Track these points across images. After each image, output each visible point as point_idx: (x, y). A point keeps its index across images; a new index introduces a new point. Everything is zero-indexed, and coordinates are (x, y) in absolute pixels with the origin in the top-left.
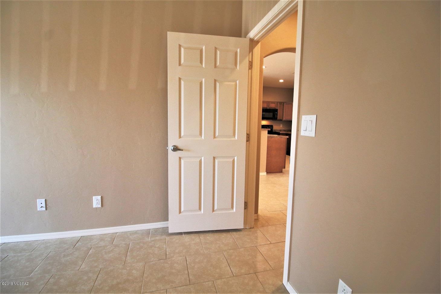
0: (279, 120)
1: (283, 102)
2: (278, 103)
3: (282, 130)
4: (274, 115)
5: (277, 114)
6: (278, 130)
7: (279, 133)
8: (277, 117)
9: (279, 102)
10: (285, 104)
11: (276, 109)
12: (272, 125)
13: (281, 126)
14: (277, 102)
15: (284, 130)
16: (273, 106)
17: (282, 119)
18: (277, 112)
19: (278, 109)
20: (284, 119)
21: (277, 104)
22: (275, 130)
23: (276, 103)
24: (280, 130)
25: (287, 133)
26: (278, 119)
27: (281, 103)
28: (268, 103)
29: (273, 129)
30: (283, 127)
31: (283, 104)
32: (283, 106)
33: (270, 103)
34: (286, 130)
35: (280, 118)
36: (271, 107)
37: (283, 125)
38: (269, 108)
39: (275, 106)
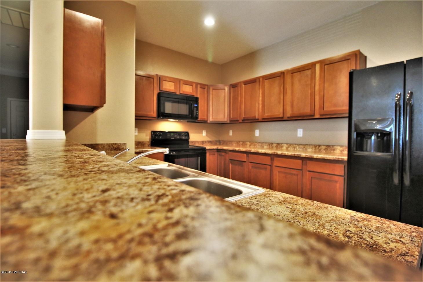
1: (207, 85)
2: (199, 86)
3: (205, 142)
4: (191, 111)
5: (197, 108)
6: (197, 142)
7: (205, 148)
8: (198, 115)
9: (201, 84)
10: (211, 89)
11: (195, 96)
12: (188, 133)
13: (204, 133)
14: (197, 84)
16: (187, 90)
18: (198, 104)
19: (198, 96)
20: (211, 119)
21: (196, 88)
22: (192, 142)
23: (194, 85)
24: (203, 142)
25: (220, 147)
26: (199, 120)
27: (203, 86)
28: (177, 82)
29: (190, 140)
30: (207, 135)
31: (208, 89)
32: (208, 92)
33: (182, 82)
34: (213, 141)
35: (203, 117)
36: (184, 91)
37: (207, 132)
38: (180, 93)
39: (191, 92)
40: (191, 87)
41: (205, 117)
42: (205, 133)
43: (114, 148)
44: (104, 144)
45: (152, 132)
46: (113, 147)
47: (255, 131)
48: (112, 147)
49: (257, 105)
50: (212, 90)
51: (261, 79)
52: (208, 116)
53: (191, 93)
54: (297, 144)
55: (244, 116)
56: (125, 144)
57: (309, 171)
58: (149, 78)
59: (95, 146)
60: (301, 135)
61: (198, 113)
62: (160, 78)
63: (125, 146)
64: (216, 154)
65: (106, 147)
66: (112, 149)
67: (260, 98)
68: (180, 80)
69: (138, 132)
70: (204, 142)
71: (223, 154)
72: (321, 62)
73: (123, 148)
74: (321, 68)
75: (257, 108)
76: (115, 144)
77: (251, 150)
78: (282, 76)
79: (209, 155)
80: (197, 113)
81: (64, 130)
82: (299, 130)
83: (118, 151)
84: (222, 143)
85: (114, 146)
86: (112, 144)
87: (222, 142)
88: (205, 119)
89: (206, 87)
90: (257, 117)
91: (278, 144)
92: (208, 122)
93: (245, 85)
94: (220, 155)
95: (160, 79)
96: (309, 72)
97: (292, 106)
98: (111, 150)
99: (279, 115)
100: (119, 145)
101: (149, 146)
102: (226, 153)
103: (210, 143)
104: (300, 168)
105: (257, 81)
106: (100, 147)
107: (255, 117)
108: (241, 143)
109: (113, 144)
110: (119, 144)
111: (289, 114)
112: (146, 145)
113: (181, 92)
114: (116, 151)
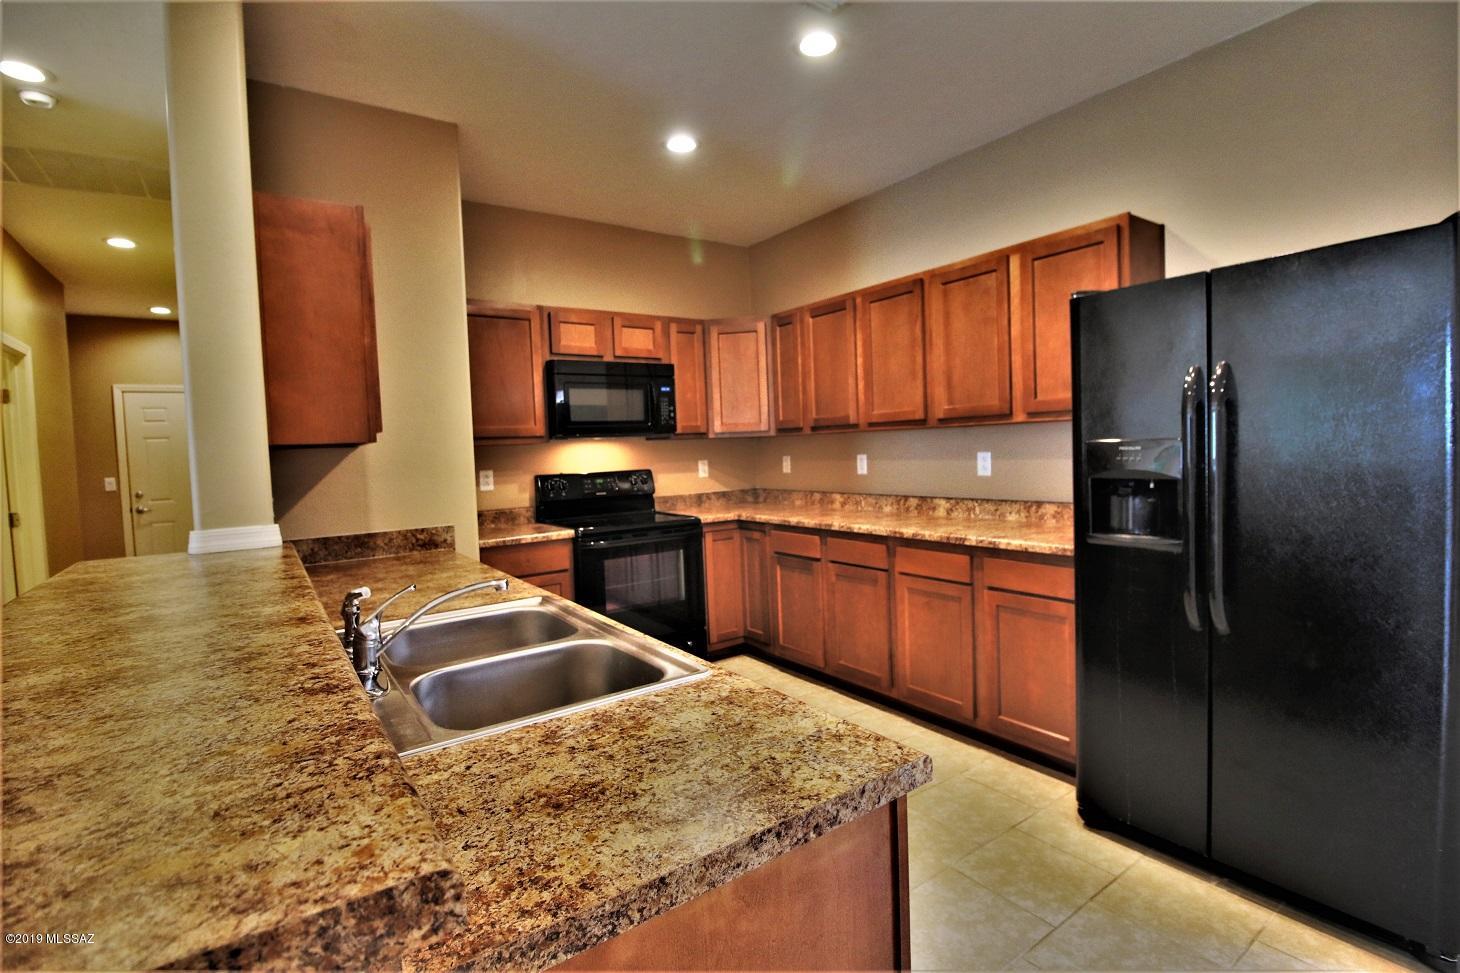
0: (685, 436)
1: (701, 322)
2: (674, 328)
3: (708, 496)
4: (652, 408)
5: (671, 396)
6: (682, 498)
7: (699, 520)
8: (674, 418)
9: (679, 321)
10: (714, 332)
11: (665, 361)
12: (649, 473)
13: (703, 470)
14: (668, 321)
15: (723, 495)
16: (637, 343)
17: (703, 430)
18: (671, 384)
19: (674, 361)
20: (717, 427)
21: (666, 334)
22: (666, 500)
23: (658, 326)
24: (700, 499)
25: (745, 514)
26: (679, 430)
27: (687, 327)
28: (604, 321)
29: (655, 495)
30: (711, 475)
31: (705, 334)
32: (705, 343)
33: (618, 322)
34: (732, 492)
35: (694, 424)
36: (625, 349)
37: (711, 465)
38: (615, 357)
39: (651, 347)
40: (651, 331)
41: (699, 423)
42: (706, 468)
43: (420, 542)
44: (391, 533)
45: (537, 478)
46: (417, 540)
47: (856, 459)
48: (414, 541)
49: (851, 381)
50: (716, 335)
51: (859, 300)
52: (708, 420)
53: (649, 351)
54: (976, 500)
55: (814, 415)
56: (449, 529)
57: (991, 588)
58: (516, 319)
59: (366, 540)
60: (988, 473)
61: (674, 411)
62: (549, 315)
63: (450, 535)
64: (737, 535)
65: (398, 541)
66: (413, 544)
67: (860, 361)
68: (612, 317)
69: (495, 483)
70: (704, 498)
71: (757, 535)
72: (1022, 249)
73: (445, 541)
74: (1023, 266)
75: (851, 389)
76: (423, 530)
77: (831, 525)
78: (917, 291)
79: (714, 541)
80: (670, 411)
81: (276, 520)
82: (981, 455)
83: (430, 549)
84: (761, 499)
85: (419, 536)
86: (414, 532)
87: (761, 492)
88: (697, 427)
89: (699, 328)
90: (853, 419)
91: (923, 498)
92: (711, 436)
93: (813, 317)
94: (749, 540)
95: (551, 318)
96: (991, 281)
97: (949, 386)
98: (411, 550)
99: (914, 412)
100: (434, 532)
101: (529, 522)
102: (764, 532)
103: (722, 501)
104: (968, 581)
105: (849, 305)
106: (380, 542)
107: (847, 417)
108: (817, 496)
109: (416, 530)
110: (433, 529)
111: (941, 408)
112: (522, 520)
113: (618, 353)
114: (427, 549)
